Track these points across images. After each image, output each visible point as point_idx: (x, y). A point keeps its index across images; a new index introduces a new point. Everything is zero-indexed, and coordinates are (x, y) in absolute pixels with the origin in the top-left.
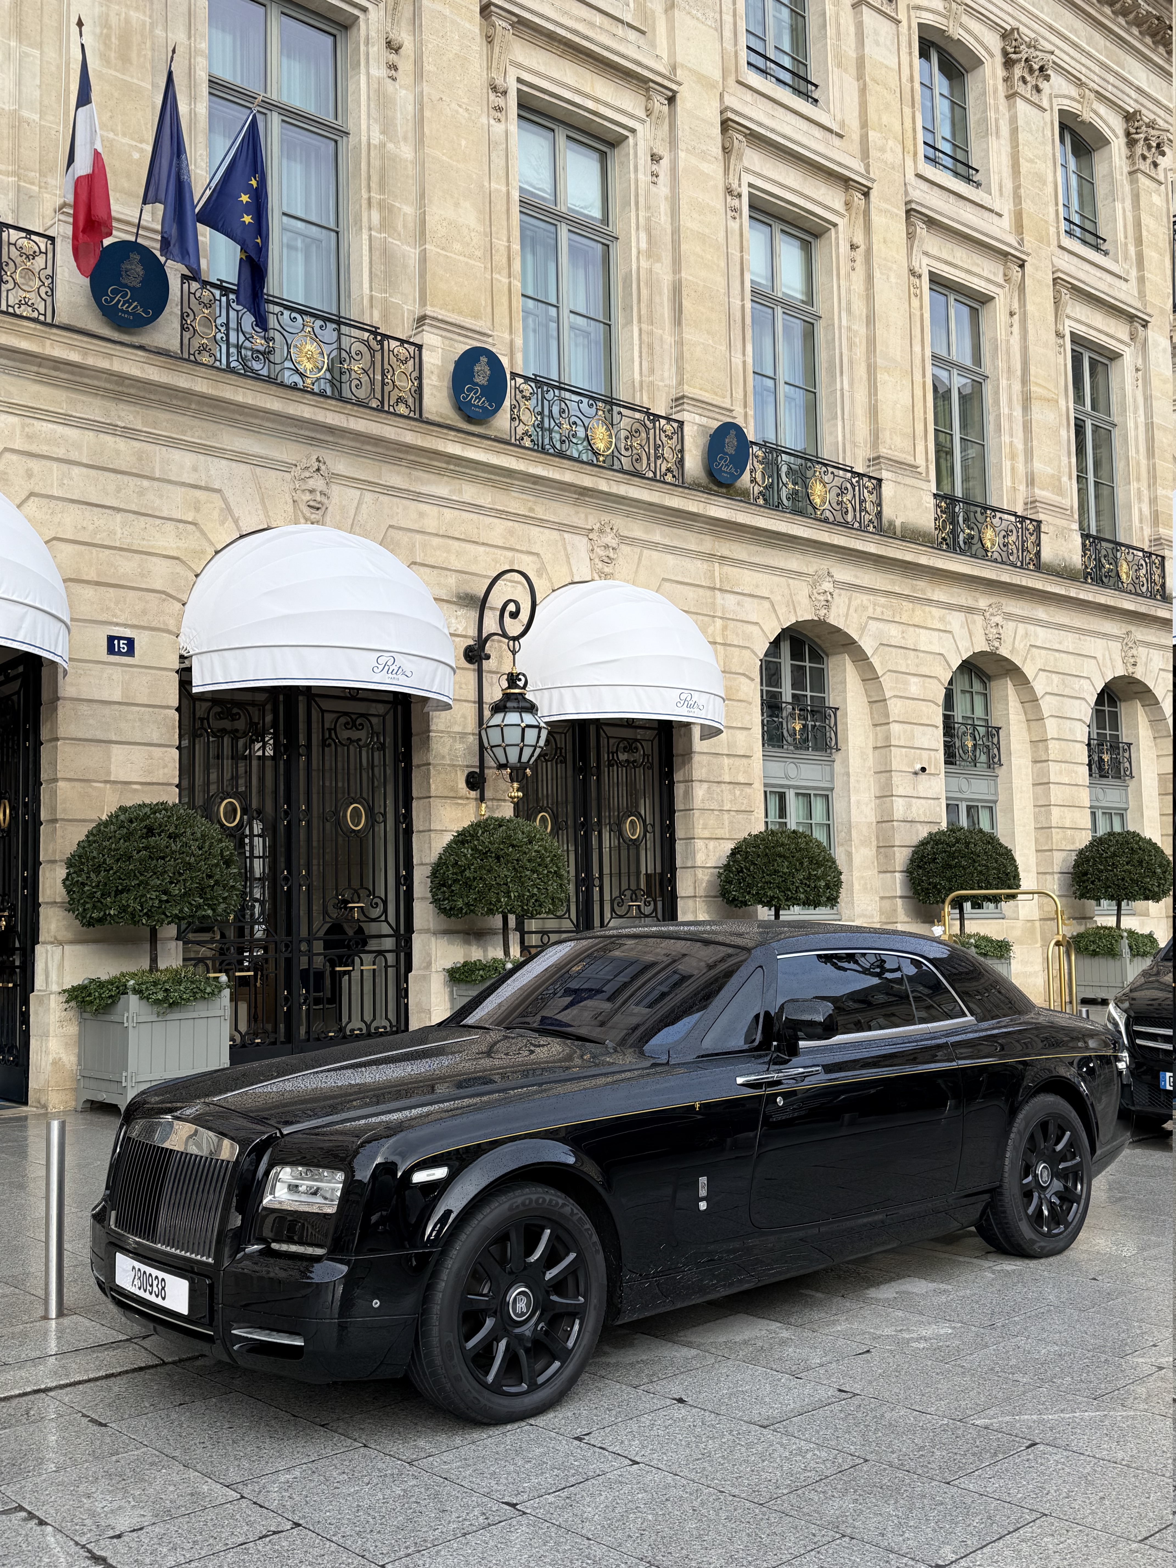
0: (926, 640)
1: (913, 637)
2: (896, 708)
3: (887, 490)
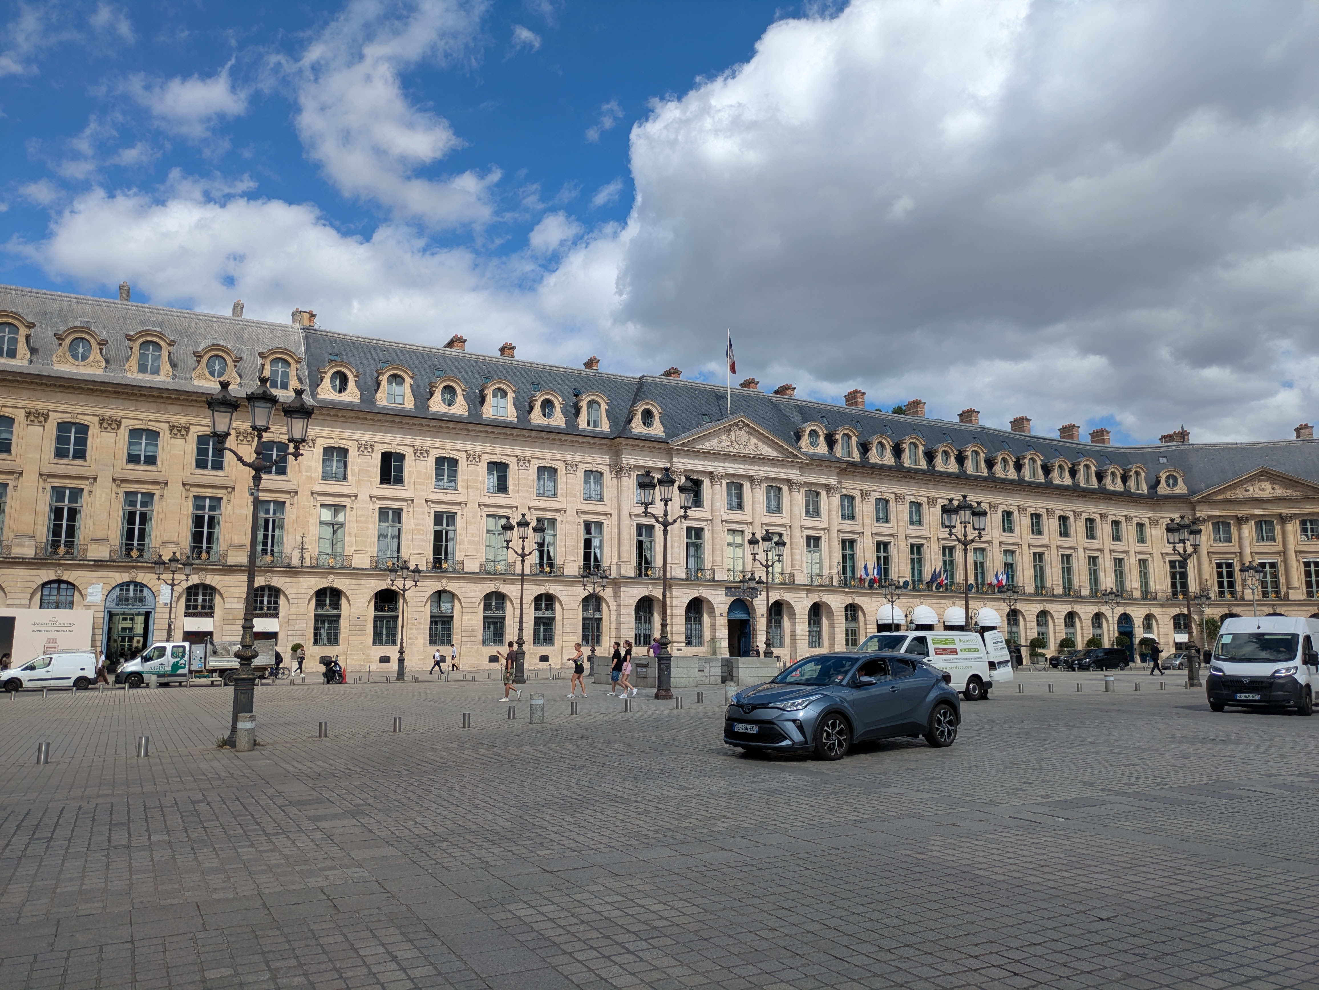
1: (1031, 610)
3: (1026, 588)
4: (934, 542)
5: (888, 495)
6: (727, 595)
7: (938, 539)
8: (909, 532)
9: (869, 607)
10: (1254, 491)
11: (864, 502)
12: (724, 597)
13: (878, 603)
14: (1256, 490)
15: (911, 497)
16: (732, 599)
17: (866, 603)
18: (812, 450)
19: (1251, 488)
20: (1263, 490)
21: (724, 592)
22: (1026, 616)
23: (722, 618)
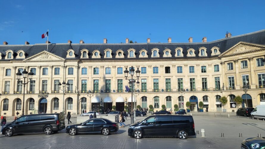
1: (151, 96)
3: (149, 90)
5: (98, 66)
6: (38, 97)
8: (105, 76)
10: (239, 51)
11: (90, 69)
14: (240, 50)
15: (106, 66)
16: (40, 98)
18: (70, 57)
19: (238, 50)
20: (241, 50)
23: (37, 103)
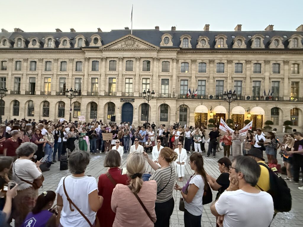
0: (288, 108)
1: (286, 107)
2: (284, 112)
3: (284, 98)
4: (229, 79)
5: (205, 61)
7: (232, 77)
8: (215, 75)
9: (192, 106)
11: (193, 65)
12: (120, 102)
13: (197, 105)
15: (218, 61)
16: (123, 103)
17: (190, 105)
18: (165, 45)
21: (120, 100)
22: (283, 111)
23: (119, 109)
